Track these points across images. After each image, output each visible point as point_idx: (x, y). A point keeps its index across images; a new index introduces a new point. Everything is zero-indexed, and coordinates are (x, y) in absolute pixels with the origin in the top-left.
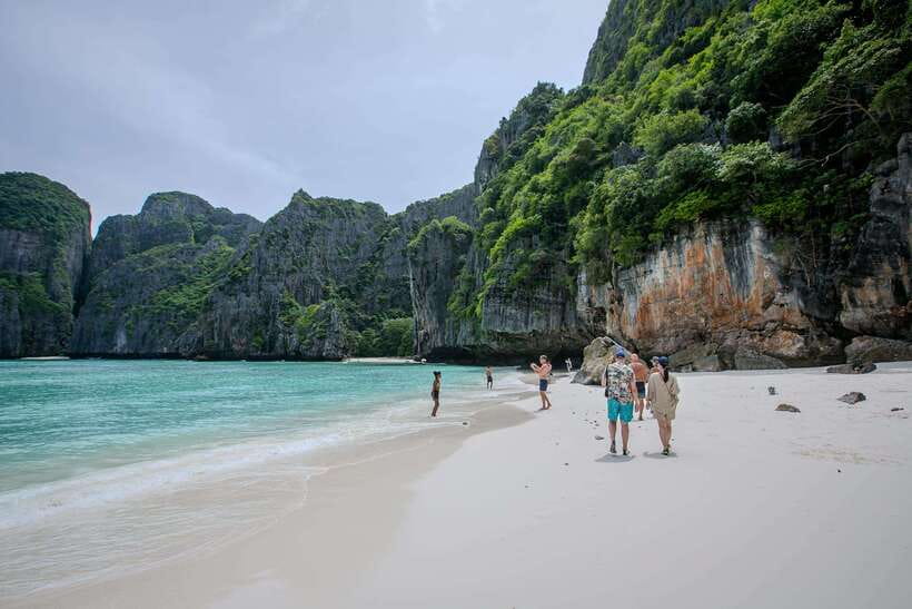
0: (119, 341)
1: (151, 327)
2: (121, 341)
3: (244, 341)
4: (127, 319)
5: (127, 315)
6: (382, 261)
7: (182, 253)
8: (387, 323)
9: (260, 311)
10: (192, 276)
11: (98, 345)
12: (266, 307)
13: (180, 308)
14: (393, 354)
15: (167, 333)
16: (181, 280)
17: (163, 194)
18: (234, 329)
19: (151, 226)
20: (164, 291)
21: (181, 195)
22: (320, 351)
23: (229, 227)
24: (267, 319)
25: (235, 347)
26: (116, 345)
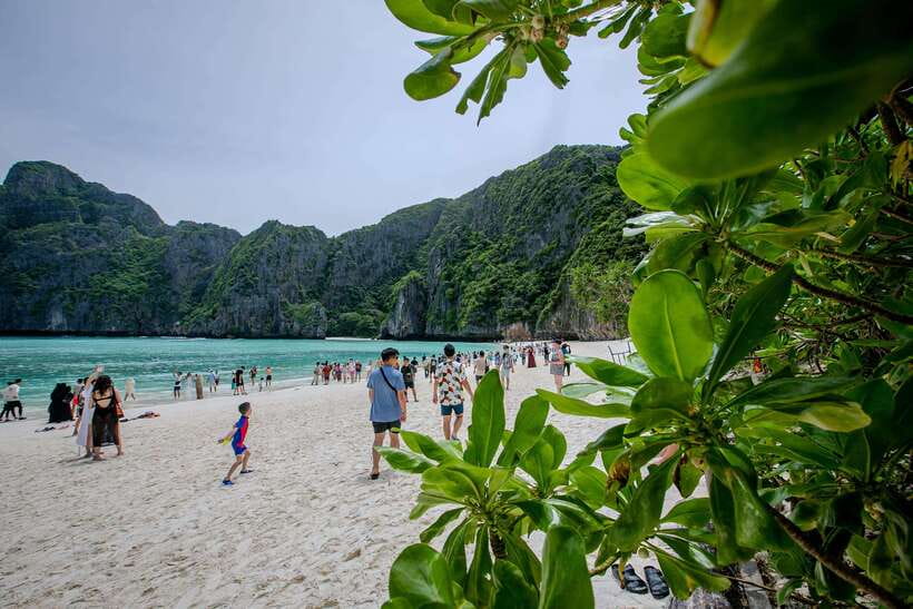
0: (53, 320)
1: (92, 308)
2: (57, 319)
3: (259, 326)
4: (62, 300)
5: (61, 296)
6: (333, 274)
7: (75, 233)
8: (342, 316)
9: (268, 306)
10: (124, 263)
11: (27, 323)
12: (271, 304)
13: (121, 292)
14: (351, 335)
15: (113, 315)
16: (114, 267)
17: (31, 163)
18: (253, 318)
19: (27, 200)
20: (98, 276)
21: (51, 166)
22: (315, 333)
23: (114, 207)
24: (272, 312)
25: (253, 330)
26: (50, 323)
